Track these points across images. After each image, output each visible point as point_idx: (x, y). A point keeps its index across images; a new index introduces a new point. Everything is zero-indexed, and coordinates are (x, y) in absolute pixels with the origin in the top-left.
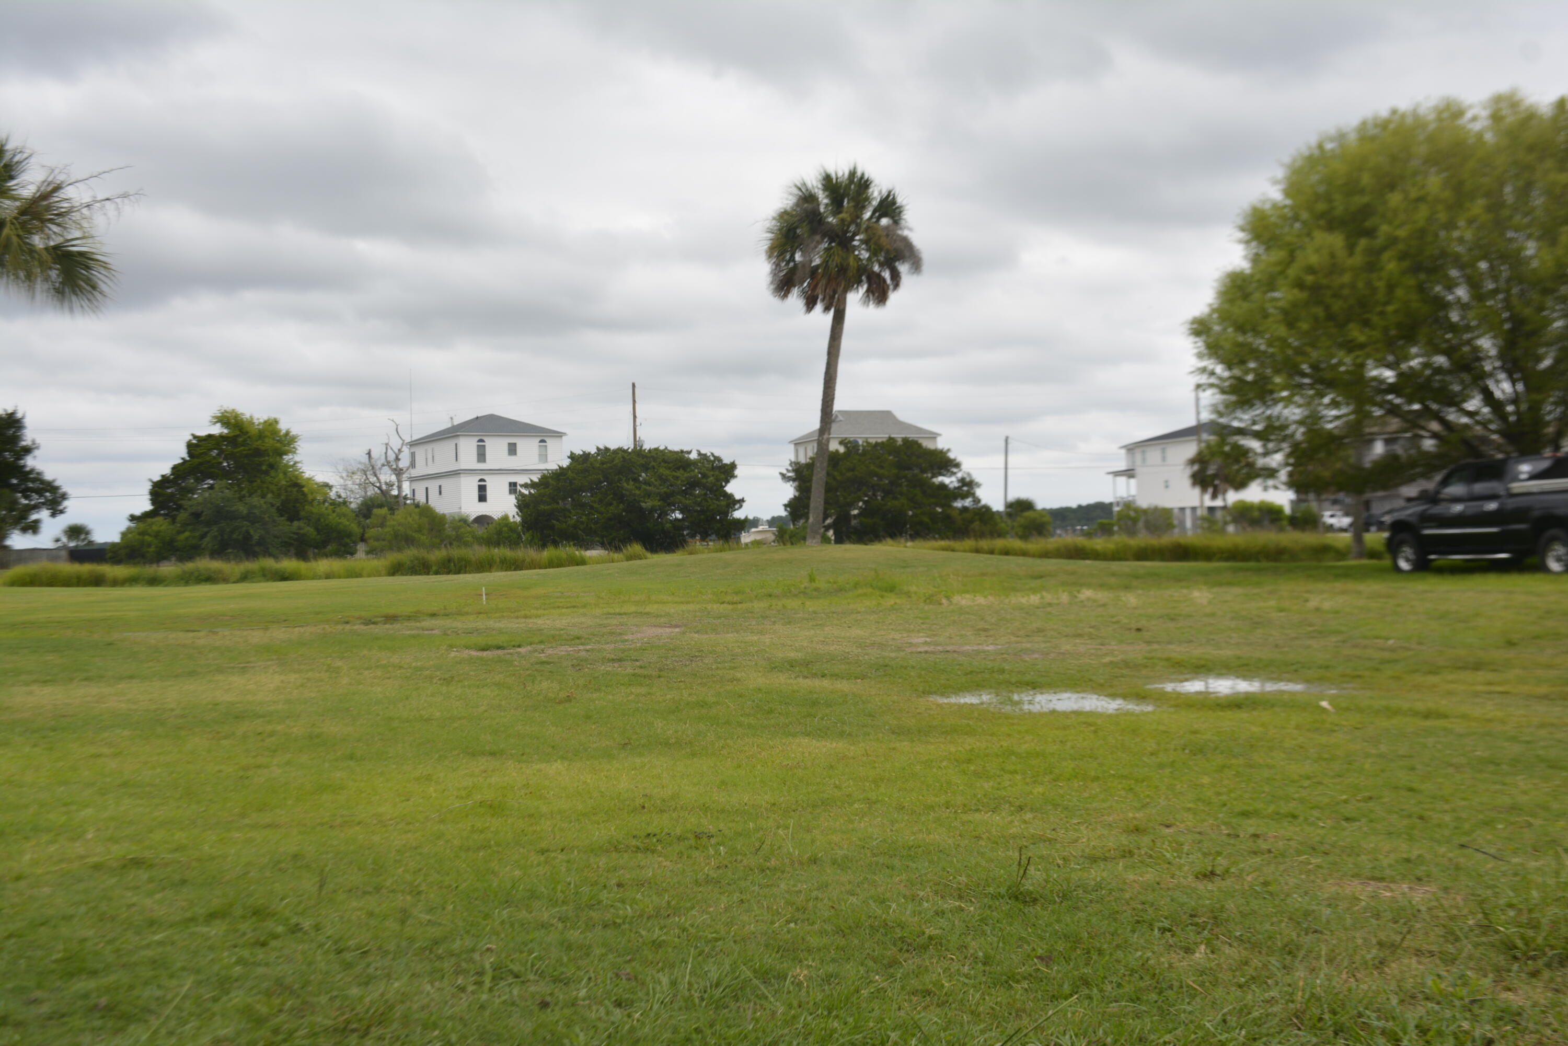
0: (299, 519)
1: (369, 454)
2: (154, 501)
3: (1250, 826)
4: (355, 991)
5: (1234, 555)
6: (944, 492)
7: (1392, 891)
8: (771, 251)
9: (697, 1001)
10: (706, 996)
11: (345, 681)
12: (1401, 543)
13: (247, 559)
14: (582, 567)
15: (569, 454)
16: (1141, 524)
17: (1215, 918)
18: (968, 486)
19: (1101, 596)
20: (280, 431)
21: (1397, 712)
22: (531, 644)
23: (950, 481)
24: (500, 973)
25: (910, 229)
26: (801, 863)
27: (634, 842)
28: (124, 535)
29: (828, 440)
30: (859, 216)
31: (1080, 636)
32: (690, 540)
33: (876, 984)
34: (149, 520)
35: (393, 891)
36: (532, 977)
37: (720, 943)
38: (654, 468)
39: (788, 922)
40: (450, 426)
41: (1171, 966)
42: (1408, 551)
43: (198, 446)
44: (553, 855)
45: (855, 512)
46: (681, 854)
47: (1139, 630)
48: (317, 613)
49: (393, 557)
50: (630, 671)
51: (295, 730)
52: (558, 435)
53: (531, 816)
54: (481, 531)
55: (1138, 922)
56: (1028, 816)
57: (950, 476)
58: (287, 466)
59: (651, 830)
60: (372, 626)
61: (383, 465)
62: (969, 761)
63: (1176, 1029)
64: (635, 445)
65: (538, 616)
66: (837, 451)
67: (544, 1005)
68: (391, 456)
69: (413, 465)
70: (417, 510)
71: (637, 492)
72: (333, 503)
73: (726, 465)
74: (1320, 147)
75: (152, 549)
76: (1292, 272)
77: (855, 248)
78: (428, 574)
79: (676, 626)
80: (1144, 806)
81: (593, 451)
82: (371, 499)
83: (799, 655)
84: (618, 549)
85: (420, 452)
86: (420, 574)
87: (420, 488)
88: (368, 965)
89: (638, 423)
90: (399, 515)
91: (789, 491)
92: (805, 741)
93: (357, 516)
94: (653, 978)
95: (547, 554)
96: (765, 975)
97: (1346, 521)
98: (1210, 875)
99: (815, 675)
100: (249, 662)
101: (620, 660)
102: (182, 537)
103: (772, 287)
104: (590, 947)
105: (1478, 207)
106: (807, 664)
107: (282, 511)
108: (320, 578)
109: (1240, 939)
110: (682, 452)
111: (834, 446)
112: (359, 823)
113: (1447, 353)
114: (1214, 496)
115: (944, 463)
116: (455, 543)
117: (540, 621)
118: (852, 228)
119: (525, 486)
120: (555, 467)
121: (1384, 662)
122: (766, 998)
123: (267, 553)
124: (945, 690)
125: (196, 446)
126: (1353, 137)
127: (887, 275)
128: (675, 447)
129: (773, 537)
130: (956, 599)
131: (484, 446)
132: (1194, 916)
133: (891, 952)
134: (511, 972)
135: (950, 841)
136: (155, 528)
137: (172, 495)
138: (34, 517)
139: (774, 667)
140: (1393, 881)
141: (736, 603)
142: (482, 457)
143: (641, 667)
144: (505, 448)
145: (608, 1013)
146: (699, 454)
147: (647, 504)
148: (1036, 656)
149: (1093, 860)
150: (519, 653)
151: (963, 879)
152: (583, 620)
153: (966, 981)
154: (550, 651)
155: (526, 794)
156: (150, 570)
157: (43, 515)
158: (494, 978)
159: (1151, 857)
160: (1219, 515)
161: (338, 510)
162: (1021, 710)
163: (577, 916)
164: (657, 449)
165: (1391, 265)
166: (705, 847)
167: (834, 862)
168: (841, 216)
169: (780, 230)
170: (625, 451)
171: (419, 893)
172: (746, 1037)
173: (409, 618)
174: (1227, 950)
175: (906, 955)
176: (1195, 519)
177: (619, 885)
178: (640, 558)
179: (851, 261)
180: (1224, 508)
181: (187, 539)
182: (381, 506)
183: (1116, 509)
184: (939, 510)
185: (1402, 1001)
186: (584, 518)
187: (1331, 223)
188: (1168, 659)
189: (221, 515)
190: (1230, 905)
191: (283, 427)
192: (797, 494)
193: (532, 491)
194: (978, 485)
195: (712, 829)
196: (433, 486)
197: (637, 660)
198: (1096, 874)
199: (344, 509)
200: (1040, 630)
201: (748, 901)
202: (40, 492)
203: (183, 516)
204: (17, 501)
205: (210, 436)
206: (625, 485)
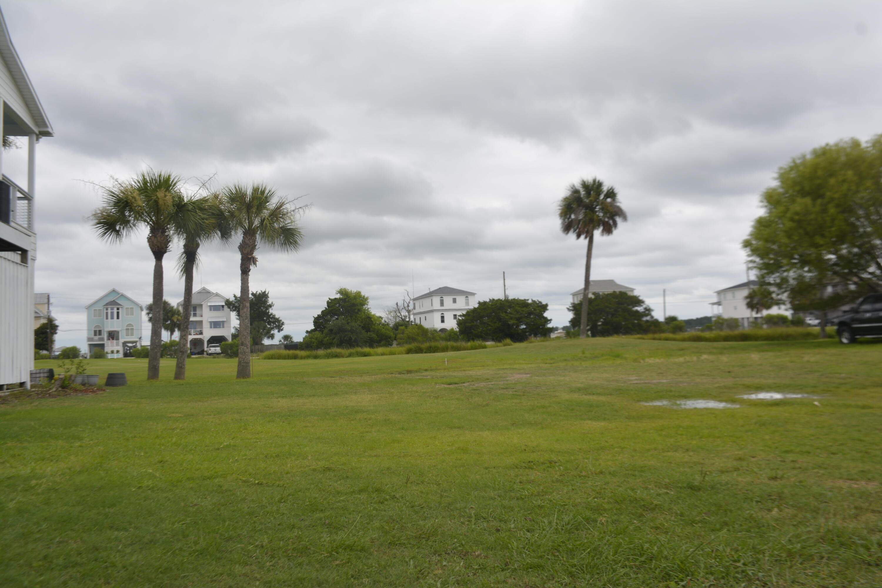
0: (370, 332)
1: (397, 304)
2: (315, 325)
3: (790, 457)
4: (421, 523)
5: (768, 338)
6: (639, 315)
7: (857, 484)
8: (561, 214)
9: (560, 530)
10: (564, 528)
11: (396, 398)
12: (843, 331)
13: (351, 348)
14: (484, 350)
15: (478, 302)
16: (725, 326)
17: (780, 497)
18: (648, 311)
19: (711, 357)
20: (362, 296)
21: (848, 406)
22: (469, 382)
23: (640, 309)
24: (478, 517)
25: (620, 202)
26: (596, 474)
27: (524, 465)
28: (304, 339)
29: (588, 293)
30: (598, 198)
31: (703, 375)
32: (529, 337)
33: (634, 524)
34: (313, 333)
35: (429, 483)
36: (491, 519)
37: (566, 507)
38: (513, 307)
39: (594, 498)
40: (428, 292)
41: (763, 517)
42: (846, 335)
43: (331, 303)
44: (491, 469)
45: (600, 323)
46: (544, 470)
47: (729, 372)
48: (380, 370)
49: (407, 346)
50: (511, 393)
51: (379, 417)
52: (473, 294)
53: (479, 453)
54: (443, 335)
55: (746, 498)
56: (691, 454)
57: (640, 307)
58: (365, 310)
59: (531, 460)
60: (403, 375)
61: (403, 309)
62: (662, 430)
63: (768, 544)
64: (505, 297)
65: (469, 370)
66: (591, 298)
67: (498, 530)
68: (406, 305)
69: (414, 308)
70: (417, 327)
71: (507, 317)
72: (383, 325)
73: (544, 305)
75: (315, 344)
76: (789, 215)
77: (596, 212)
78: (422, 353)
79: (528, 374)
80: (742, 449)
81: (488, 300)
82: (398, 323)
83: (582, 386)
84: (500, 341)
85: (417, 303)
86: (419, 353)
87: (417, 318)
88: (424, 512)
89: (506, 288)
90: (410, 329)
91: (570, 315)
92: (590, 422)
93: (393, 329)
94: (541, 521)
95: (469, 344)
96: (587, 520)
97: (816, 322)
98: (774, 478)
99: (590, 394)
100: (357, 390)
101: (506, 388)
102: (326, 339)
103: (562, 229)
104: (513, 507)
105: (869, 183)
106: (585, 389)
107: (363, 328)
108: (379, 355)
109: (792, 506)
110: (525, 300)
111: (591, 296)
112: (410, 456)
113: (859, 247)
114: (757, 313)
115: (638, 301)
116: (432, 340)
117: (471, 372)
118: (595, 203)
119: (460, 316)
120: (473, 308)
121: (841, 384)
122: (589, 529)
123: (358, 346)
124: (647, 400)
125: (330, 303)
127: (611, 222)
128: (522, 298)
129: (564, 335)
130: (647, 360)
131: (443, 300)
132: (770, 496)
133: (640, 511)
134: (482, 517)
135: (659, 464)
136: (315, 336)
137: (322, 322)
138: (272, 332)
139: (572, 391)
140: (857, 481)
141: (551, 364)
142: (442, 304)
143: (516, 391)
144: (451, 300)
145: (524, 534)
146: (532, 301)
147: (511, 322)
148: (685, 384)
149: (722, 472)
150: (464, 386)
151: (667, 480)
152: (488, 371)
153: (674, 523)
154: (477, 385)
155: (476, 444)
156: (314, 353)
157: (275, 332)
158: (476, 519)
159: (747, 470)
160: (759, 321)
161: (385, 327)
162: (681, 408)
163: (505, 495)
164: (514, 299)
165: (832, 210)
166: (554, 467)
167: (610, 473)
168: (590, 199)
169: (565, 205)
170: (501, 300)
171: (439, 484)
172: (584, 545)
173: (416, 371)
174: (786, 510)
175: (647, 512)
176: (749, 323)
177: (521, 482)
178: (509, 345)
179: (595, 217)
180: (762, 318)
181: (328, 340)
182: (402, 325)
183: (714, 319)
184: (636, 322)
185: (868, 533)
186: (485, 329)
187: (803, 193)
188: (744, 385)
189: (341, 330)
190: (786, 491)
191: (363, 294)
192: (574, 316)
193: (463, 318)
194: (652, 310)
195: (555, 459)
196: (423, 316)
197: (513, 388)
198: (724, 478)
199: (387, 327)
200: (686, 373)
201: (576, 489)
202: (274, 323)
203: (326, 331)
204: (266, 326)
205: (335, 299)
206: (501, 314)
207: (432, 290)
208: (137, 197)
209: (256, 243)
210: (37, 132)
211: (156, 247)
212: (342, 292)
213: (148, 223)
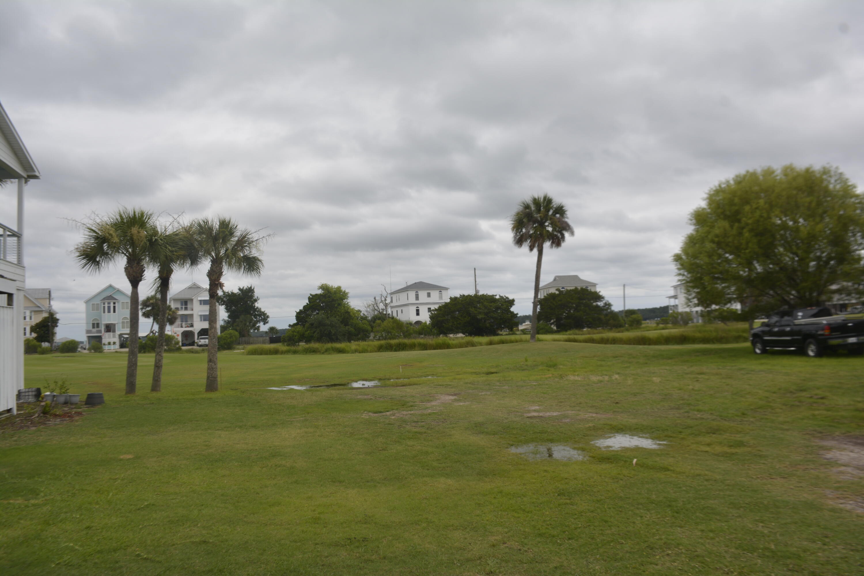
0: (348, 326)
1: (375, 298)
2: (297, 320)
6: (599, 309)
8: (513, 228)
12: (756, 342)
13: (329, 343)
15: (450, 297)
16: (679, 319)
18: (608, 305)
20: (342, 291)
22: (395, 408)
23: (601, 304)
25: (567, 218)
30: (548, 214)
32: (496, 330)
34: (296, 326)
38: (482, 302)
40: (404, 287)
42: (759, 345)
43: (313, 299)
45: (563, 317)
52: (446, 289)
54: (417, 328)
57: (600, 302)
58: (345, 304)
61: (380, 302)
64: (476, 293)
66: (555, 293)
68: (383, 299)
69: (392, 301)
70: (393, 320)
71: (476, 312)
72: (361, 318)
73: (511, 300)
74: (720, 186)
75: (297, 337)
77: (546, 226)
81: (458, 296)
82: (376, 315)
85: (394, 297)
87: (394, 311)
89: (477, 284)
90: (385, 323)
93: (370, 323)
101: (417, 422)
102: (307, 333)
103: (514, 242)
107: (342, 322)
110: (493, 295)
115: (598, 297)
117: (409, 390)
118: (544, 219)
119: (433, 310)
120: (444, 302)
125: (312, 298)
126: (732, 182)
127: (559, 236)
128: (491, 294)
131: (418, 294)
136: (297, 329)
137: (303, 317)
138: (258, 324)
142: (417, 298)
144: (426, 295)
146: (500, 296)
147: (480, 317)
150: (386, 416)
157: (261, 324)
161: (363, 321)
164: (483, 295)
165: (747, 234)
168: (540, 214)
169: (517, 220)
170: (471, 296)
176: (701, 316)
179: (545, 231)
181: (309, 334)
182: (380, 318)
183: (670, 312)
184: (596, 315)
186: (455, 323)
189: (321, 324)
191: (343, 289)
193: (435, 312)
194: (612, 305)
196: (399, 310)
199: (365, 320)
202: (260, 316)
203: (307, 325)
204: (252, 319)
205: (316, 295)
206: (471, 309)
207: (409, 284)
208: (114, 234)
209: (223, 270)
210: (26, 176)
211: (132, 276)
212: (324, 288)
213: (125, 254)
